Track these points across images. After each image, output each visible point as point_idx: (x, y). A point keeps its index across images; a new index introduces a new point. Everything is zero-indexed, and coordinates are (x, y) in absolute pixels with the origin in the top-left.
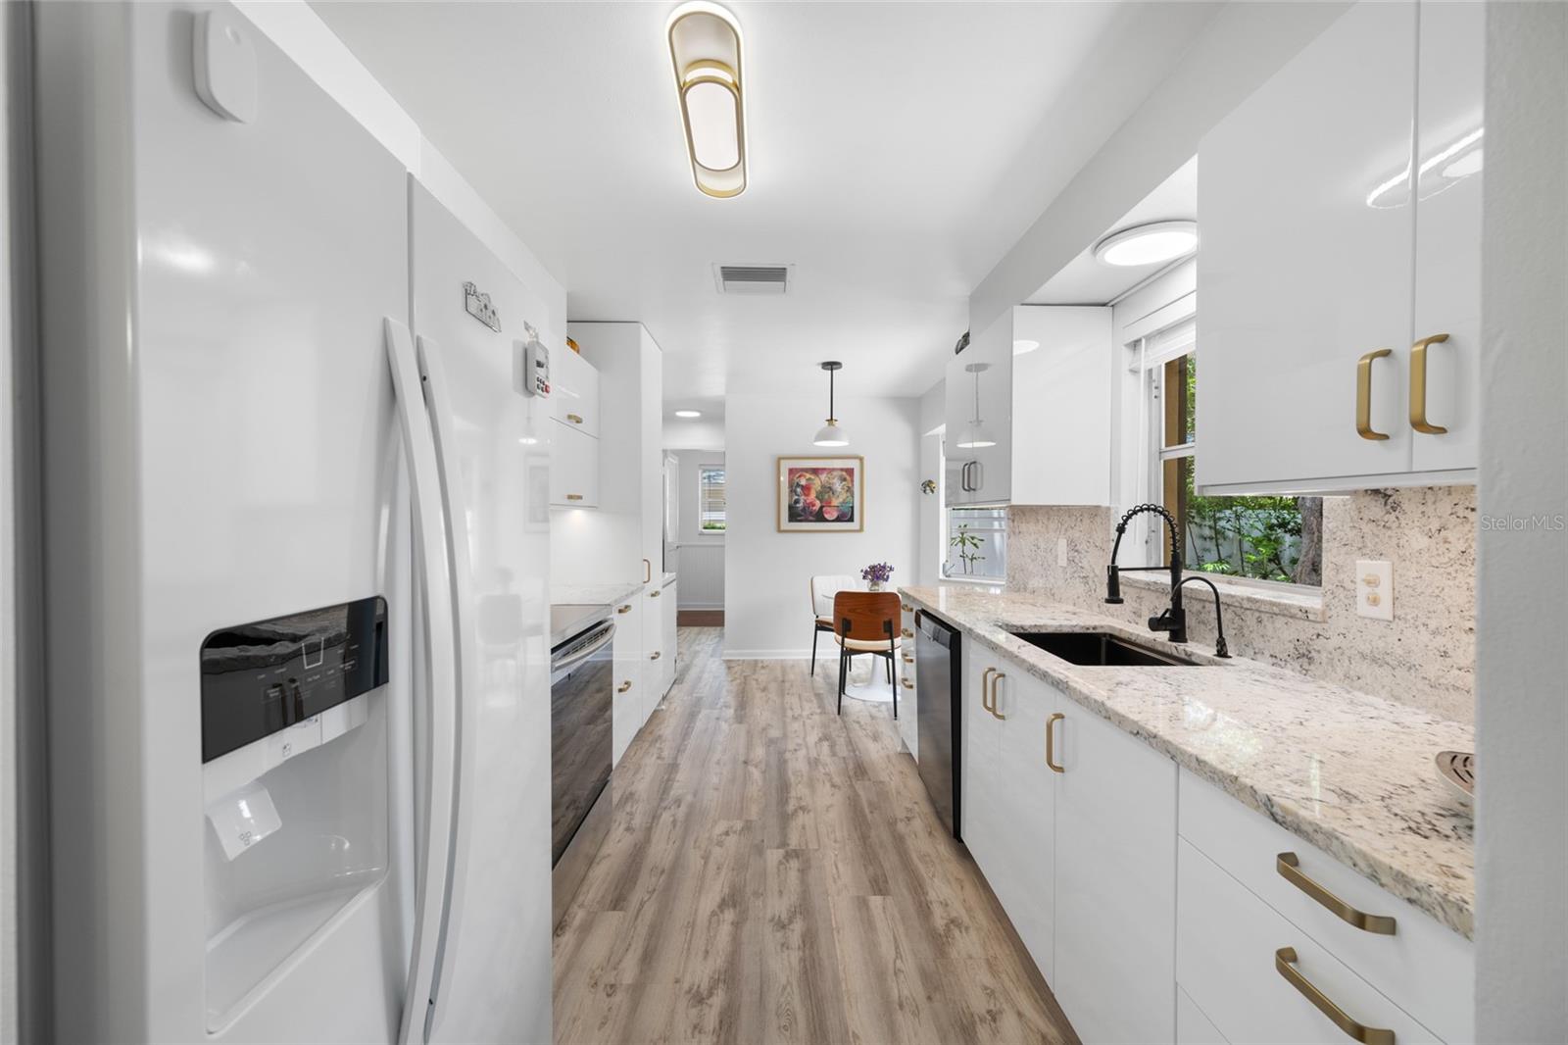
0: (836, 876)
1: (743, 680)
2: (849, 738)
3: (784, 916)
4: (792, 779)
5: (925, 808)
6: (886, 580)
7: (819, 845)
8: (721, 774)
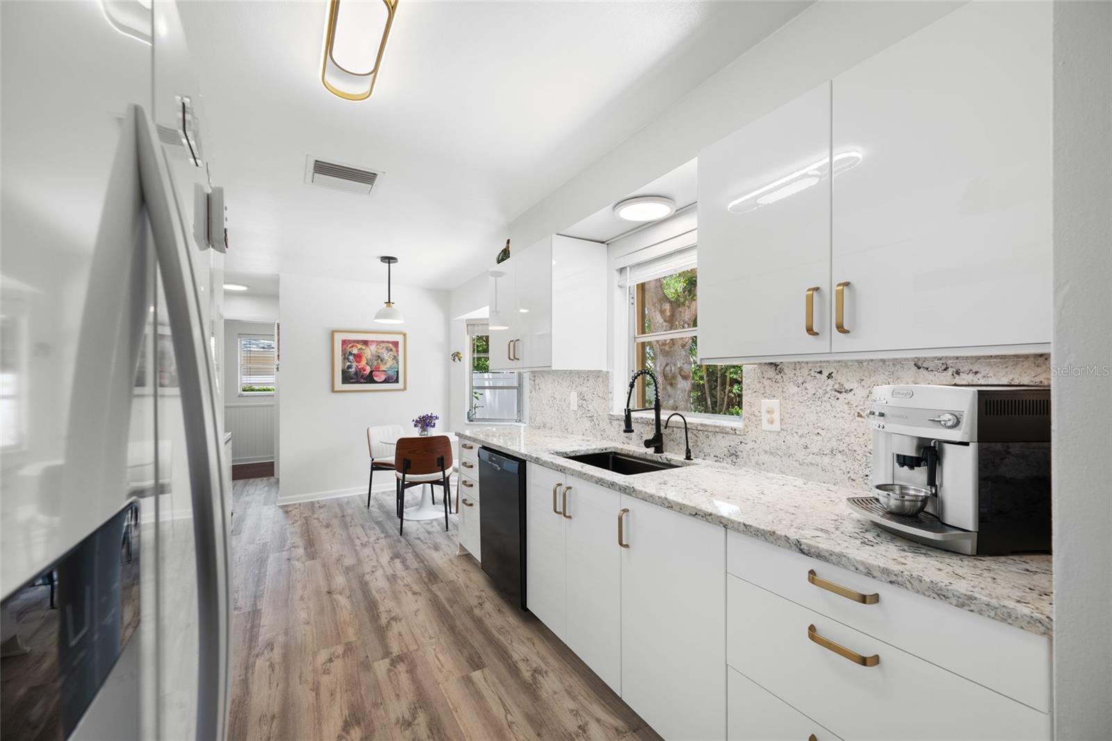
0: (440, 666)
1: (304, 520)
2: (415, 552)
3: (407, 716)
4: (377, 596)
5: (489, 593)
6: (434, 426)
7: (418, 646)
8: (308, 608)
